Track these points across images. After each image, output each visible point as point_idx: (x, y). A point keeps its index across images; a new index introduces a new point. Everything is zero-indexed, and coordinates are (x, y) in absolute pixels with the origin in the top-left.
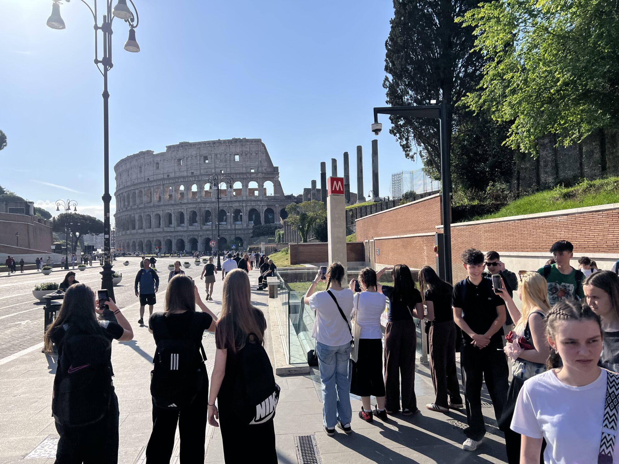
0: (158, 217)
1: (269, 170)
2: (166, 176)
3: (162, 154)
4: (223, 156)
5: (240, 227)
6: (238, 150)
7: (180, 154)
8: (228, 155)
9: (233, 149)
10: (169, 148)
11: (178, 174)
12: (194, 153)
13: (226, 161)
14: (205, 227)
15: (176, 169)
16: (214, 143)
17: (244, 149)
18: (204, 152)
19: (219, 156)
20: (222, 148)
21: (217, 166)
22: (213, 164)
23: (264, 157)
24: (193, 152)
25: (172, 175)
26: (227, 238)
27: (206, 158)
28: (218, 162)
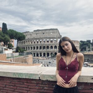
0: (31, 47)
1: (59, 36)
2: (33, 38)
3: (32, 32)
4: (48, 33)
5: (52, 50)
6: (52, 31)
7: (37, 32)
9: (51, 31)
10: (34, 31)
14: (44, 50)
15: (36, 36)
16: (46, 30)
18: (43, 32)
20: (48, 31)
23: (58, 33)
24: (40, 32)
25: (35, 38)
26: (49, 53)
27: (44, 33)
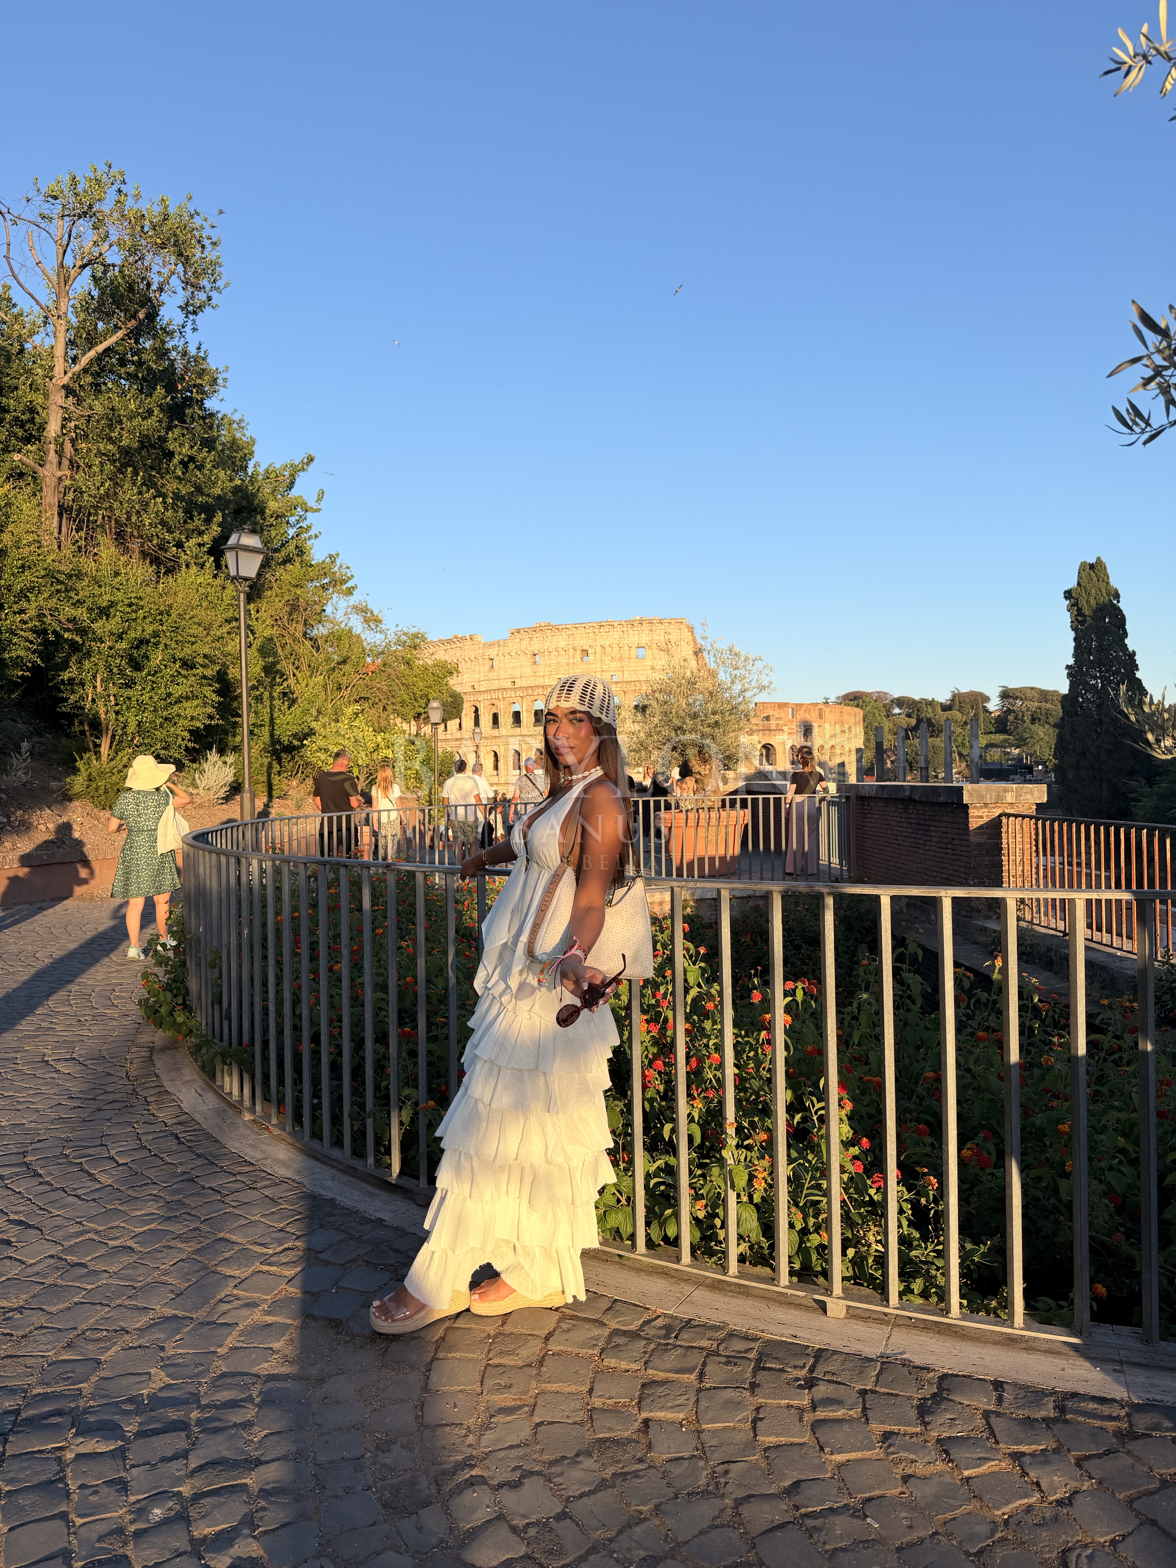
2: (509, 685)
4: (616, 649)
6: (645, 638)
7: (536, 645)
8: (627, 648)
9: (634, 637)
11: (531, 682)
12: (562, 644)
13: (621, 659)
15: (528, 671)
17: (656, 637)
18: (581, 642)
19: (608, 649)
20: (616, 634)
21: (605, 667)
22: (599, 665)
23: (691, 651)
24: (561, 641)
25: (521, 683)
27: (585, 653)
28: (607, 659)
